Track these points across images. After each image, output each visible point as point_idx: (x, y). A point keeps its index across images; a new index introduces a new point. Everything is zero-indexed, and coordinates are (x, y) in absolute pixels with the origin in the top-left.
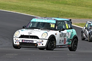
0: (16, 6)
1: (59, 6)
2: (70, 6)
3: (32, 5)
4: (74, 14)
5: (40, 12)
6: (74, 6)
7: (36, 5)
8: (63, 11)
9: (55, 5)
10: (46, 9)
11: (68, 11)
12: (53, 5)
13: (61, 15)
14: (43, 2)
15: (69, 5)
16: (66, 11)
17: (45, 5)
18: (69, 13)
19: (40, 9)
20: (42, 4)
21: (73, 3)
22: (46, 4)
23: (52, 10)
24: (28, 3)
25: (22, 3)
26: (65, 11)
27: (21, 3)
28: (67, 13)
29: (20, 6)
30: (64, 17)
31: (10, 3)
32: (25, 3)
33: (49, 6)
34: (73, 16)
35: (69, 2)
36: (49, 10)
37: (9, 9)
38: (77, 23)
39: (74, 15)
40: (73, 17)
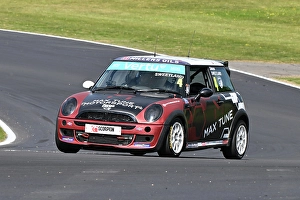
0: (110, 25)
1: (238, 25)
2: (274, 25)
3: (160, 23)
4: (285, 49)
5: (182, 43)
6: (285, 26)
7: (171, 24)
8: (253, 39)
9: (228, 23)
10: (201, 35)
11: (268, 40)
12: (221, 22)
13: (244, 51)
14: (192, 14)
15: (270, 20)
16: (262, 39)
17: (197, 22)
18: (269, 47)
19: (182, 33)
20: (190, 18)
21: (280, 15)
22: (199, 20)
23: (218, 38)
24: (147, 16)
25: (129, 17)
26: (258, 39)
27: (125, 17)
28: (263, 46)
29: (123, 27)
30: (255, 58)
31: (91, 16)
32: (138, 16)
33: (211, 24)
34: (282, 56)
35: (271, 12)
36: (211, 38)
37: (89, 34)
38: (294, 76)
39: (284, 53)
40: (283, 59)
